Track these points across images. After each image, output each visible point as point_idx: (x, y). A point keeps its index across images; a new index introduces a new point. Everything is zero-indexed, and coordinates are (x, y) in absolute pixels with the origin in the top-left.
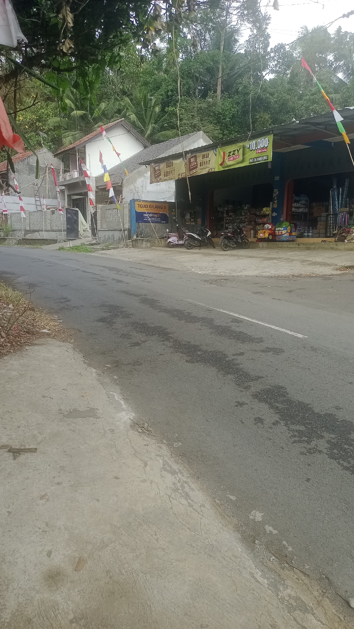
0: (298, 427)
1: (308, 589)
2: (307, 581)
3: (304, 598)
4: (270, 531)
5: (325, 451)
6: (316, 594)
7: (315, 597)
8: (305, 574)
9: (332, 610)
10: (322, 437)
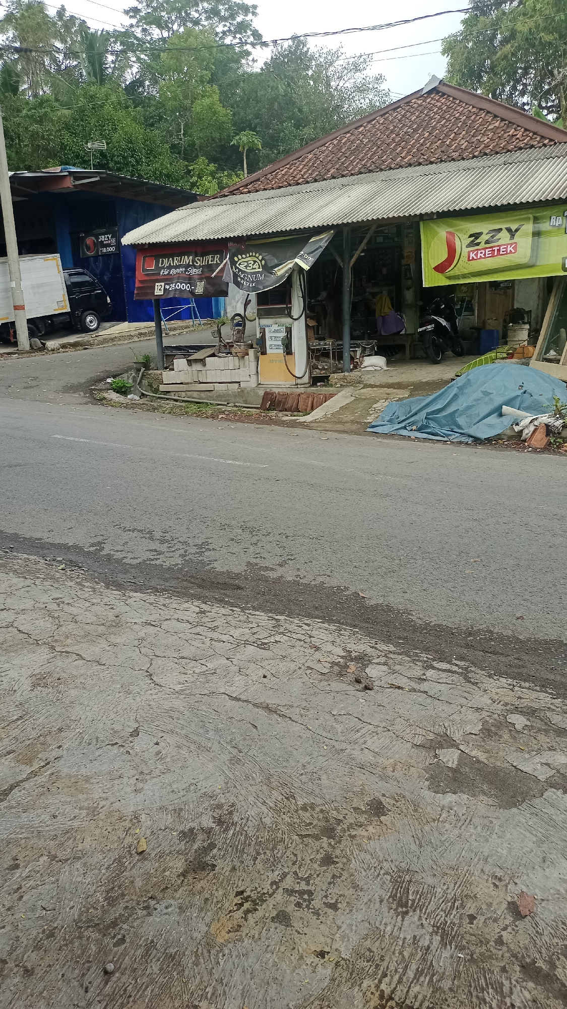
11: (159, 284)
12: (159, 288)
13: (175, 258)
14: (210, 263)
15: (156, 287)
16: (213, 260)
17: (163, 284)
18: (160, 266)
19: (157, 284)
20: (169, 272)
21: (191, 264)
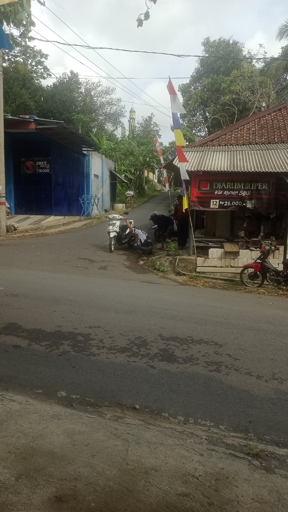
0: (45, 343)
1: (115, 411)
2: (111, 409)
3: (117, 415)
4: (76, 397)
5: (70, 350)
6: (119, 411)
7: (120, 412)
8: (108, 407)
9: (131, 413)
10: (64, 344)
11: (214, 201)
12: (215, 203)
13: (228, 183)
14: (259, 188)
15: (212, 203)
16: (262, 187)
17: (218, 201)
18: (214, 187)
19: (212, 201)
20: (223, 193)
21: (243, 188)
